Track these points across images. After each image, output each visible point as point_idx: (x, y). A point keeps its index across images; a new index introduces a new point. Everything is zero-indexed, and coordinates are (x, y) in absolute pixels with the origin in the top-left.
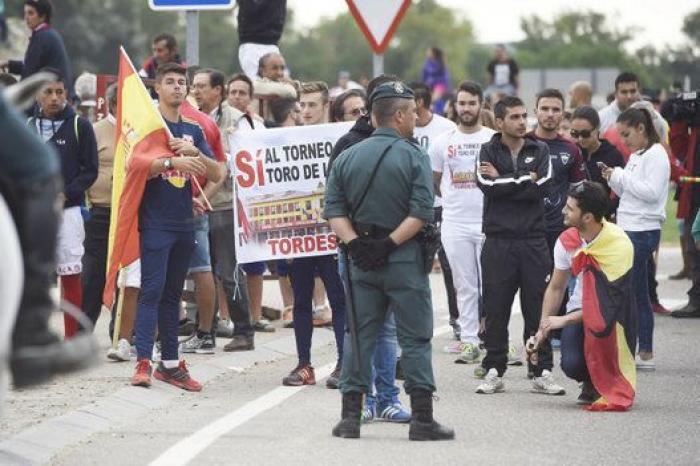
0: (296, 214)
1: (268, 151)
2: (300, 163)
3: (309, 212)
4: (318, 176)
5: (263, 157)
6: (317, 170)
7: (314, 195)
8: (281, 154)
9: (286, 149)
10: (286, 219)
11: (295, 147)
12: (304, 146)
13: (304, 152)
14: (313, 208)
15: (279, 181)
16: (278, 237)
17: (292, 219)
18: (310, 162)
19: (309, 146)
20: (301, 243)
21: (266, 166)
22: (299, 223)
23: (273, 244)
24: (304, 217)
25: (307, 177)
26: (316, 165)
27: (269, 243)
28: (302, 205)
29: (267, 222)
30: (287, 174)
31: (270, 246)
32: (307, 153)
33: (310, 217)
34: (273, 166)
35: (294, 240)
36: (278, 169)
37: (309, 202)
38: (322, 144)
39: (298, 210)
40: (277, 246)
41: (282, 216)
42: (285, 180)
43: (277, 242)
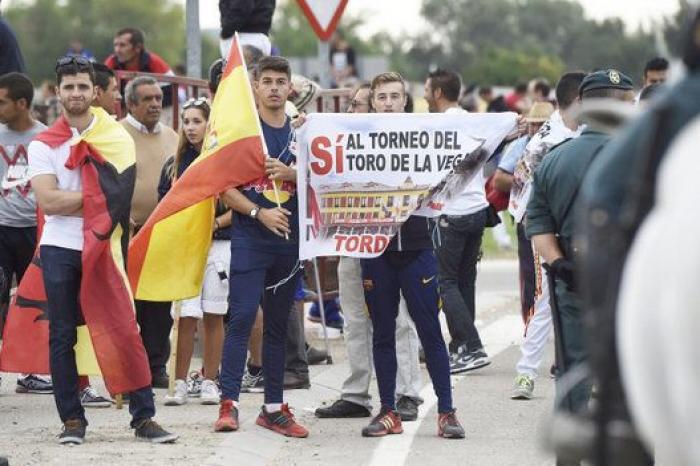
0: (374, 210)
1: (351, 137)
2: (388, 152)
3: (389, 209)
4: (407, 169)
5: (344, 142)
6: (407, 162)
7: (400, 190)
8: (366, 140)
9: (373, 135)
10: (362, 215)
11: (383, 134)
12: (395, 134)
13: (394, 140)
14: (395, 205)
15: (360, 169)
16: (348, 233)
17: (369, 215)
18: (400, 152)
19: (401, 134)
20: (371, 242)
21: (346, 153)
22: (376, 220)
23: (340, 239)
24: (382, 214)
25: (394, 169)
26: (407, 156)
27: (337, 237)
28: (383, 201)
29: (342, 216)
30: (371, 163)
31: (336, 242)
32: (398, 141)
33: (388, 215)
34: (356, 152)
35: (364, 238)
36: (360, 156)
37: (392, 198)
38: (417, 133)
39: (378, 206)
40: (344, 243)
41: (359, 210)
42: (368, 169)
43: (345, 238)
